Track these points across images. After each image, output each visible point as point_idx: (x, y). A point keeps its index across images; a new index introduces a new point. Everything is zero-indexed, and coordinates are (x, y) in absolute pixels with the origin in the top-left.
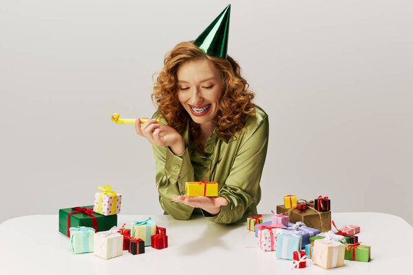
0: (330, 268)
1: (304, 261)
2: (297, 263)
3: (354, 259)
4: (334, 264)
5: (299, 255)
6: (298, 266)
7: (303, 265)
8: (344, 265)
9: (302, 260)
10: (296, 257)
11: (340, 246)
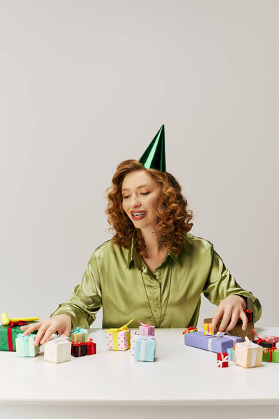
0: (249, 367)
1: (226, 361)
2: (221, 363)
3: (271, 361)
4: (253, 364)
5: (222, 356)
6: (221, 366)
7: (225, 365)
8: (262, 366)
9: (224, 360)
10: (219, 358)
11: (259, 348)
